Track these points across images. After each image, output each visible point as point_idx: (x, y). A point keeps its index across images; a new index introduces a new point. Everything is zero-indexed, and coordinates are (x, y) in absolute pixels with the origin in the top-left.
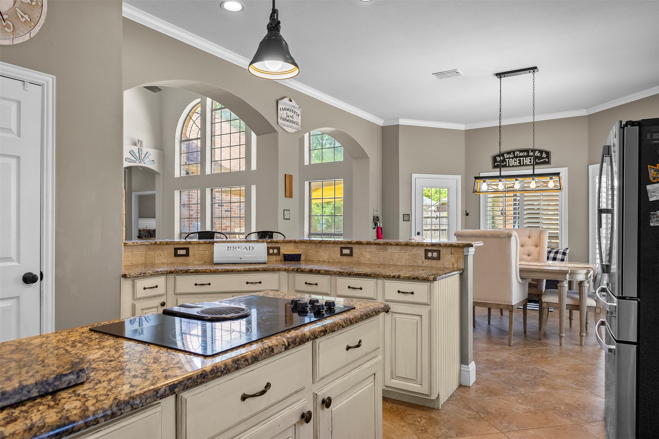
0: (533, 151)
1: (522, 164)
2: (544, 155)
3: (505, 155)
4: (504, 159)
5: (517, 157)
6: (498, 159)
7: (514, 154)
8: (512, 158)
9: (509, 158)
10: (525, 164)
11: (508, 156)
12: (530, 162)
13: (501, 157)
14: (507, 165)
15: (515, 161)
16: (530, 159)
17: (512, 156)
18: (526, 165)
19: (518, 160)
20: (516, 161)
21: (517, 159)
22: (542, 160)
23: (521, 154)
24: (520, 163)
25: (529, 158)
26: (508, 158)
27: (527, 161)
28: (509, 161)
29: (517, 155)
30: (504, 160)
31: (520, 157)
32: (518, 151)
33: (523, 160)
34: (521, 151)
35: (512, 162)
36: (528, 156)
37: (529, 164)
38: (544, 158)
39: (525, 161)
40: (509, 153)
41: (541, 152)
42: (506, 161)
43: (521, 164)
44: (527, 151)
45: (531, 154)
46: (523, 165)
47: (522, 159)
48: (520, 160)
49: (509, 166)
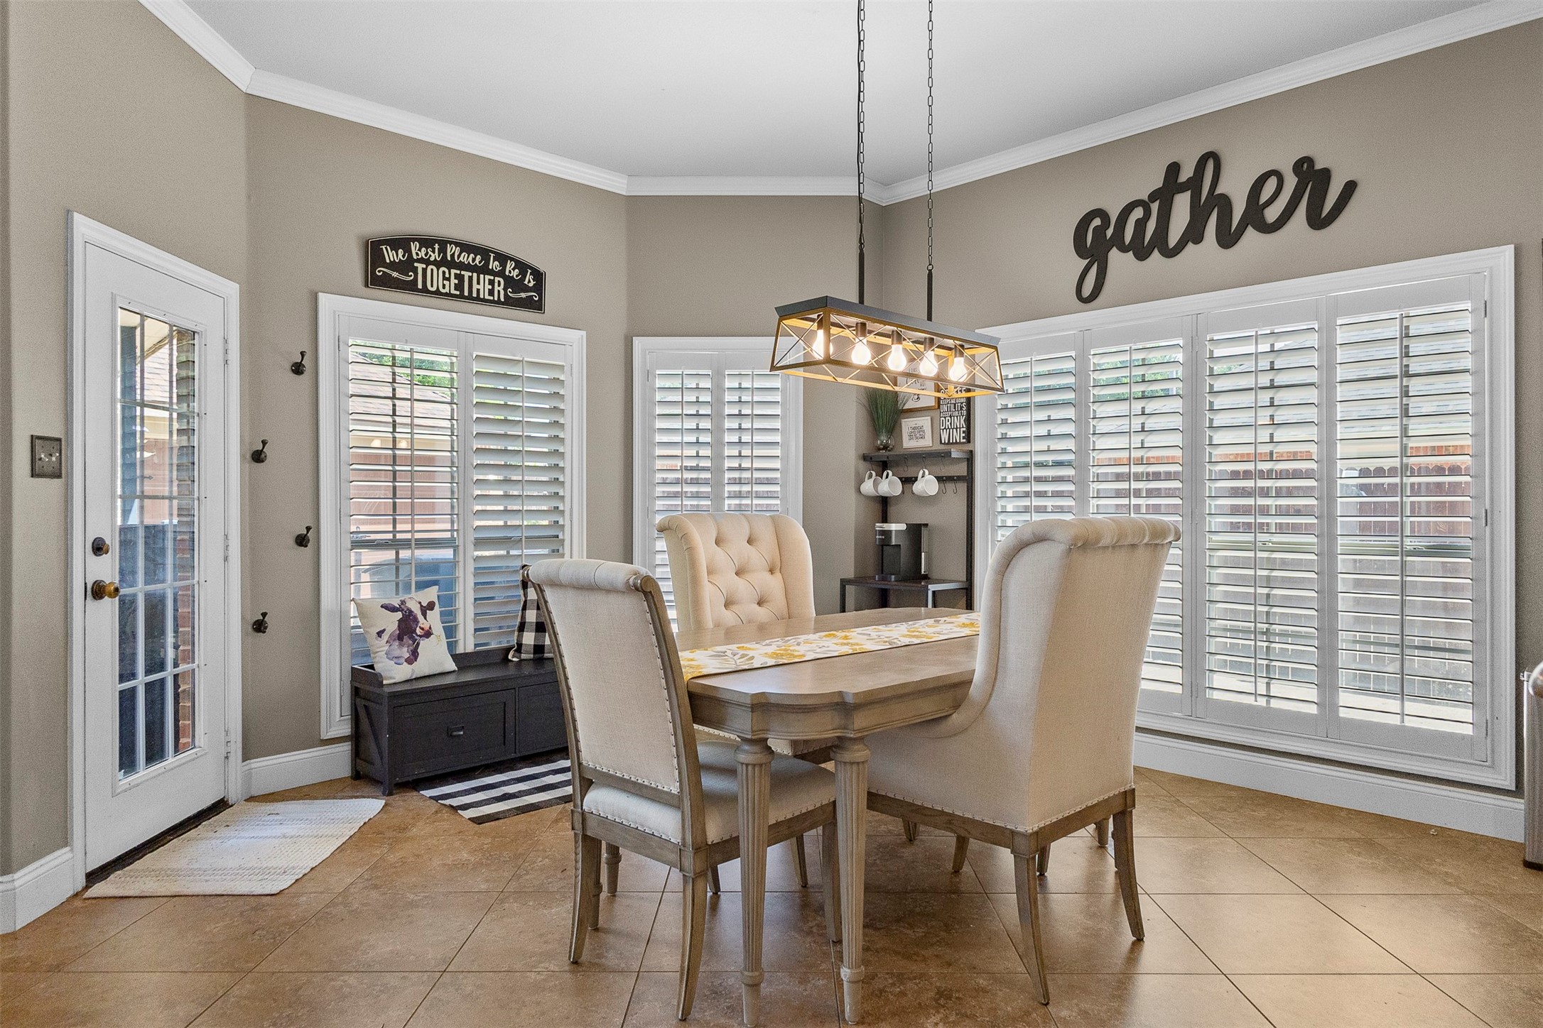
0: (503, 258)
1: (466, 293)
2: (529, 280)
3: (414, 247)
4: (411, 260)
5: (451, 264)
6: (390, 255)
7: (443, 250)
8: (438, 264)
9: (427, 262)
10: (475, 295)
11: (422, 254)
12: (491, 292)
13: (400, 251)
14: (420, 286)
15: (445, 278)
16: (491, 282)
17: (434, 256)
18: (478, 299)
19: (457, 276)
20: (449, 279)
21: (453, 271)
22: (523, 295)
23: (465, 258)
24: (459, 287)
25: (488, 277)
26: (421, 261)
27: (481, 287)
28: (424, 270)
29: (452, 256)
30: (407, 266)
31: (462, 266)
32: (457, 244)
33: (471, 278)
34: (466, 247)
35: (436, 278)
36: (484, 270)
37: (487, 297)
38: (527, 289)
39: (475, 287)
40: (426, 242)
41: (522, 266)
42: (415, 270)
43: (462, 291)
44: (484, 252)
45: (494, 265)
46: (470, 298)
47: (467, 274)
48: (460, 277)
49: (425, 290)
